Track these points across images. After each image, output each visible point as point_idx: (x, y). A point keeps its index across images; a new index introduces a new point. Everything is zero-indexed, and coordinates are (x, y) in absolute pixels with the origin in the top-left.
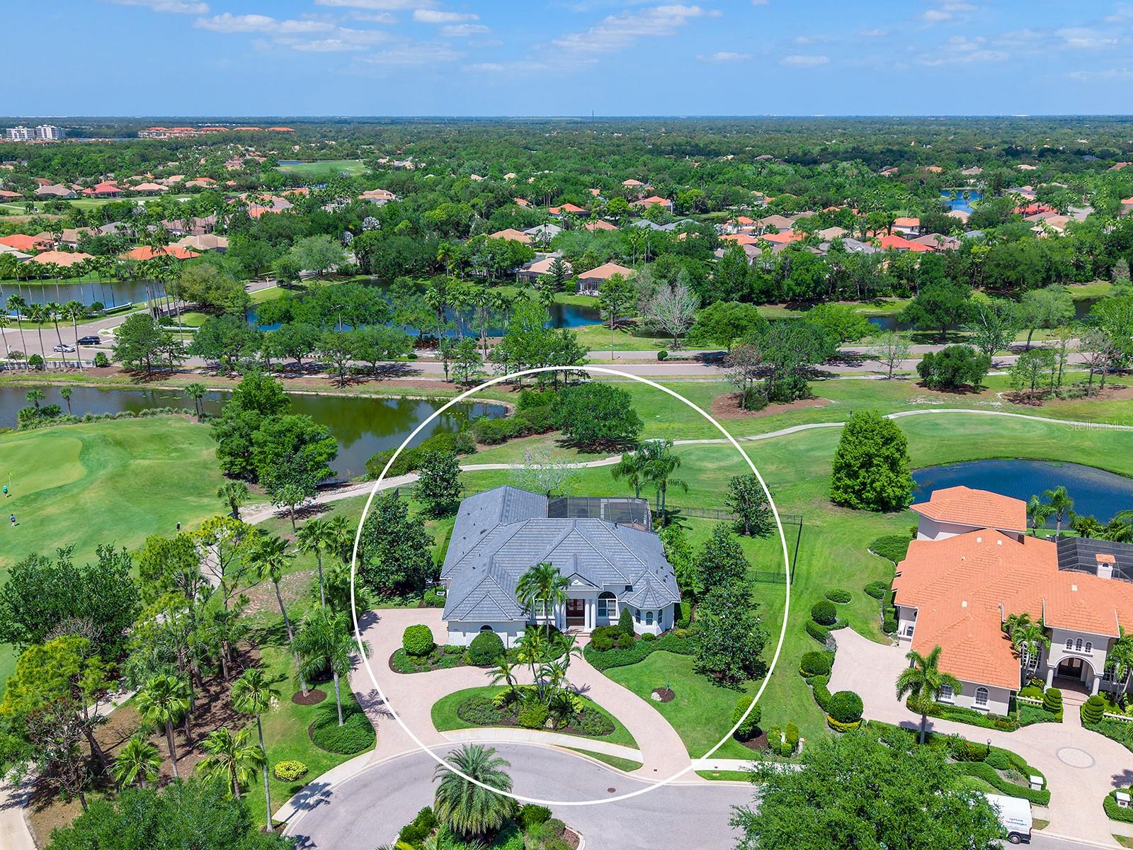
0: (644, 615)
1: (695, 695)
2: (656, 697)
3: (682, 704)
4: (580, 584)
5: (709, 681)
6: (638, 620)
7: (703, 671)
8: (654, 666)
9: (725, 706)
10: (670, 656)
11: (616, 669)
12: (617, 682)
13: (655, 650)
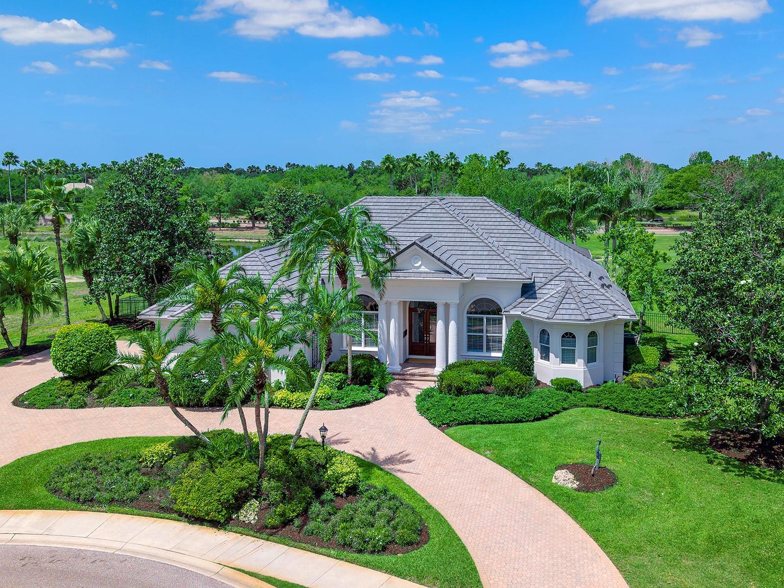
0: (555, 341)
1: (673, 485)
2: (564, 479)
3: (635, 498)
4: (423, 269)
5: (711, 462)
6: (545, 356)
7: (695, 445)
8: (568, 430)
9: (763, 514)
10: (611, 416)
11: (478, 428)
12: (474, 448)
13: (576, 406)
